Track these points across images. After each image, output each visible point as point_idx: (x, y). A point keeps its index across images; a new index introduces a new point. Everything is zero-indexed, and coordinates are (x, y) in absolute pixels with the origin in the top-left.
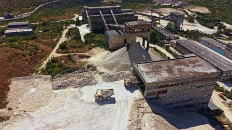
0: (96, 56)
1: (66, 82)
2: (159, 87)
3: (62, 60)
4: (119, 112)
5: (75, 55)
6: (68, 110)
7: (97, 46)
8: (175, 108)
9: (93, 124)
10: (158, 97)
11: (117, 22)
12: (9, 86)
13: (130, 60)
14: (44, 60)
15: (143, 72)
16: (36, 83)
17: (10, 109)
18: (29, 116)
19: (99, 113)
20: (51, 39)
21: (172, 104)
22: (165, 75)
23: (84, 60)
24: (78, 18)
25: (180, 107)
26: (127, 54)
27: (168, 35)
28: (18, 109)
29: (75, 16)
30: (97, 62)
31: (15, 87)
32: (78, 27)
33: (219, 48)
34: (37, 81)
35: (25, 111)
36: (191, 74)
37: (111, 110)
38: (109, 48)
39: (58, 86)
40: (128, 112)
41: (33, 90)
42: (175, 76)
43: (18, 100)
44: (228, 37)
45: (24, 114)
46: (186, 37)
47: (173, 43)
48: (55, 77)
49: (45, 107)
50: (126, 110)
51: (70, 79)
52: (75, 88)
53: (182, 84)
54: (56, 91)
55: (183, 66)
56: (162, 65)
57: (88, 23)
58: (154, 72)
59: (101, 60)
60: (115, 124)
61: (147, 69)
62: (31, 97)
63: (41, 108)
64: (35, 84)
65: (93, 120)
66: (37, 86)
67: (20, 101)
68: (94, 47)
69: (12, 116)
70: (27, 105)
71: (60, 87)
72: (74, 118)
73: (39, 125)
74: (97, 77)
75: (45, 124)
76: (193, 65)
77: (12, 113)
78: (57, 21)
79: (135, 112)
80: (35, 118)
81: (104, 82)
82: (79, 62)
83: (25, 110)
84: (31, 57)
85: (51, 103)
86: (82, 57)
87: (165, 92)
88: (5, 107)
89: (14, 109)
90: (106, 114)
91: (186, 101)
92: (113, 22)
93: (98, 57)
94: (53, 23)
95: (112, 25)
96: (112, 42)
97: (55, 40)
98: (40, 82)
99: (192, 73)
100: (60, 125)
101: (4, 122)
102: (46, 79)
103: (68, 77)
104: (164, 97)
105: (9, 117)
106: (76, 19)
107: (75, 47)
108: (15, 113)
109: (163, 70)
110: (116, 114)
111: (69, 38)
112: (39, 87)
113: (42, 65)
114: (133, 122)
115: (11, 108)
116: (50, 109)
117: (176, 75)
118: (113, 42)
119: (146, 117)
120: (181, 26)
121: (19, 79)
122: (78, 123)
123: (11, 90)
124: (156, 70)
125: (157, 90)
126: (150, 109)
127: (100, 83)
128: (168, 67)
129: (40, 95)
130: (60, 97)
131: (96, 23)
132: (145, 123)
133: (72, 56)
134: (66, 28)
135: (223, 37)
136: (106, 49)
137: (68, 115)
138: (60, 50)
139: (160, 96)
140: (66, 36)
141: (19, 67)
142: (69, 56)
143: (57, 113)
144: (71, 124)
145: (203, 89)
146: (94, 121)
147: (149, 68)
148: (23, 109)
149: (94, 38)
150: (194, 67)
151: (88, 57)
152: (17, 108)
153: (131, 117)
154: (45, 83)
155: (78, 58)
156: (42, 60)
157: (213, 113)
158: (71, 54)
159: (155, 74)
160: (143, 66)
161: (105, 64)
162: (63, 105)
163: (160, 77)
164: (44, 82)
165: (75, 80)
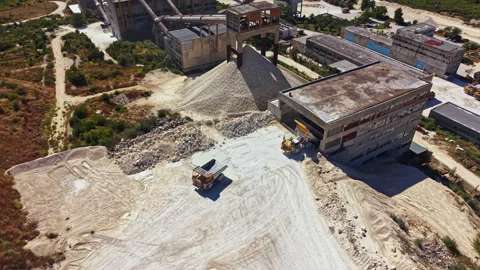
0: (162, 91)
1: (151, 154)
2: (346, 129)
3: (96, 109)
4: (288, 188)
5: (117, 93)
6: (186, 208)
7: (153, 69)
8: (365, 163)
9: (254, 222)
10: (342, 149)
11: (179, 9)
12: (14, 187)
13: (250, 87)
14: (52, 116)
15: (307, 104)
16: (77, 167)
17: (52, 236)
18: (109, 240)
19: (253, 199)
20: (31, 65)
21: (362, 156)
22: (350, 104)
23: (141, 102)
24: (68, 10)
25: (372, 159)
26: (241, 77)
27: (286, 29)
28: (70, 232)
29: (57, 7)
30: (172, 102)
31: (30, 187)
32: (81, 31)
33: (381, 44)
34: (77, 164)
35: (93, 232)
36: (391, 95)
37: (272, 190)
38: (181, 69)
39: (137, 165)
40: (306, 185)
41: (80, 185)
42: (367, 104)
43: (58, 212)
44: (382, 22)
45: (94, 237)
46: (316, 30)
47: (299, 43)
48: (117, 147)
49: (135, 214)
50: (300, 182)
51: (156, 146)
52: (174, 161)
53: (379, 116)
54: (138, 176)
55: (369, 83)
56: (334, 87)
57: (102, 19)
58: (327, 101)
59: (179, 97)
60: (296, 213)
61: (312, 98)
62: (84, 199)
63: (124, 216)
64: (76, 170)
65: (249, 215)
66: (86, 174)
67: (64, 213)
68: (146, 71)
69: (68, 248)
70: (88, 217)
71: (141, 166)
72: (210, 220)
73: (143, 252)
74: (207, 131)
75: (155, 248)
76: (384, 79)
77: (64, 243)
78: (17, 20)
79: (319, 183)
80: (126, 241)
81: (228, 140)
82: (132, 108)
83: (91, 228)
84: (19, 112)
85: (141, 204)
86: (133, 96)
87: (353, 135)
88: (37, 234)
89: (62, 234)
90: (267, 198)
91: (382, 146)
92: (171, 12)
93: (167, 92)
94: (9, 27)
95: (169, 17)
96: (187, 54)
97: (44, 65)
98: (85, 165)
99: (391, 92)
100: (189, 240)
101: (55, 266)
102: (97, 156)
103: (149, 142)
104: (352, 145)
105: (61, 254)
106: (64, 12)
107: (103, 78)
108: (72, 241)
109: (341, 95)
110: (286, 195)
111: (75, 58)
112: (92, 175)
113: (54, 128)
114: (326, 200)
115: (54, 232)
116: (147, 215)
117: (366, 100)
118: (192, 55)
119: (342, 187)
120: (299, 9)
121: (29, 168)
122: (222, 227)
123: (24, 194)
124: (328, 97)
125: (341, 135)
126: (340, 171)
127: (220, 143)
128: (345, 87)
129: (105, 190)
130: (154, 186)
131: (129, 17)
132: (345, 198)
133: (112, 96)
134: (54, 37)
135: (374, 22)
136: (176, 73)
137: (196, 218)
138: (73, 88)
139: (346, 144)
140: (64, 56)
141: (11, 140)
142: (106, 99)
143: (166, 219)
144: (210, 232)
145: (407, 119)
146: (251, 216)
147: (313, 95)
148: (83, 227)
149: (134, 51)
150: (387, 81)
151: (147, 94)
152: (68, 229)
153: (317, 193)
154: (101, 165)
155: (126, 99)
156: (47, 115)
157: (417, 160)
158: (109, 93)
159: (332, 106)
160: (302, 94)
161: (196, 105)
162: (171, 201)
163: (343, 109)
164: (96, 162)
165: (168, 146)
